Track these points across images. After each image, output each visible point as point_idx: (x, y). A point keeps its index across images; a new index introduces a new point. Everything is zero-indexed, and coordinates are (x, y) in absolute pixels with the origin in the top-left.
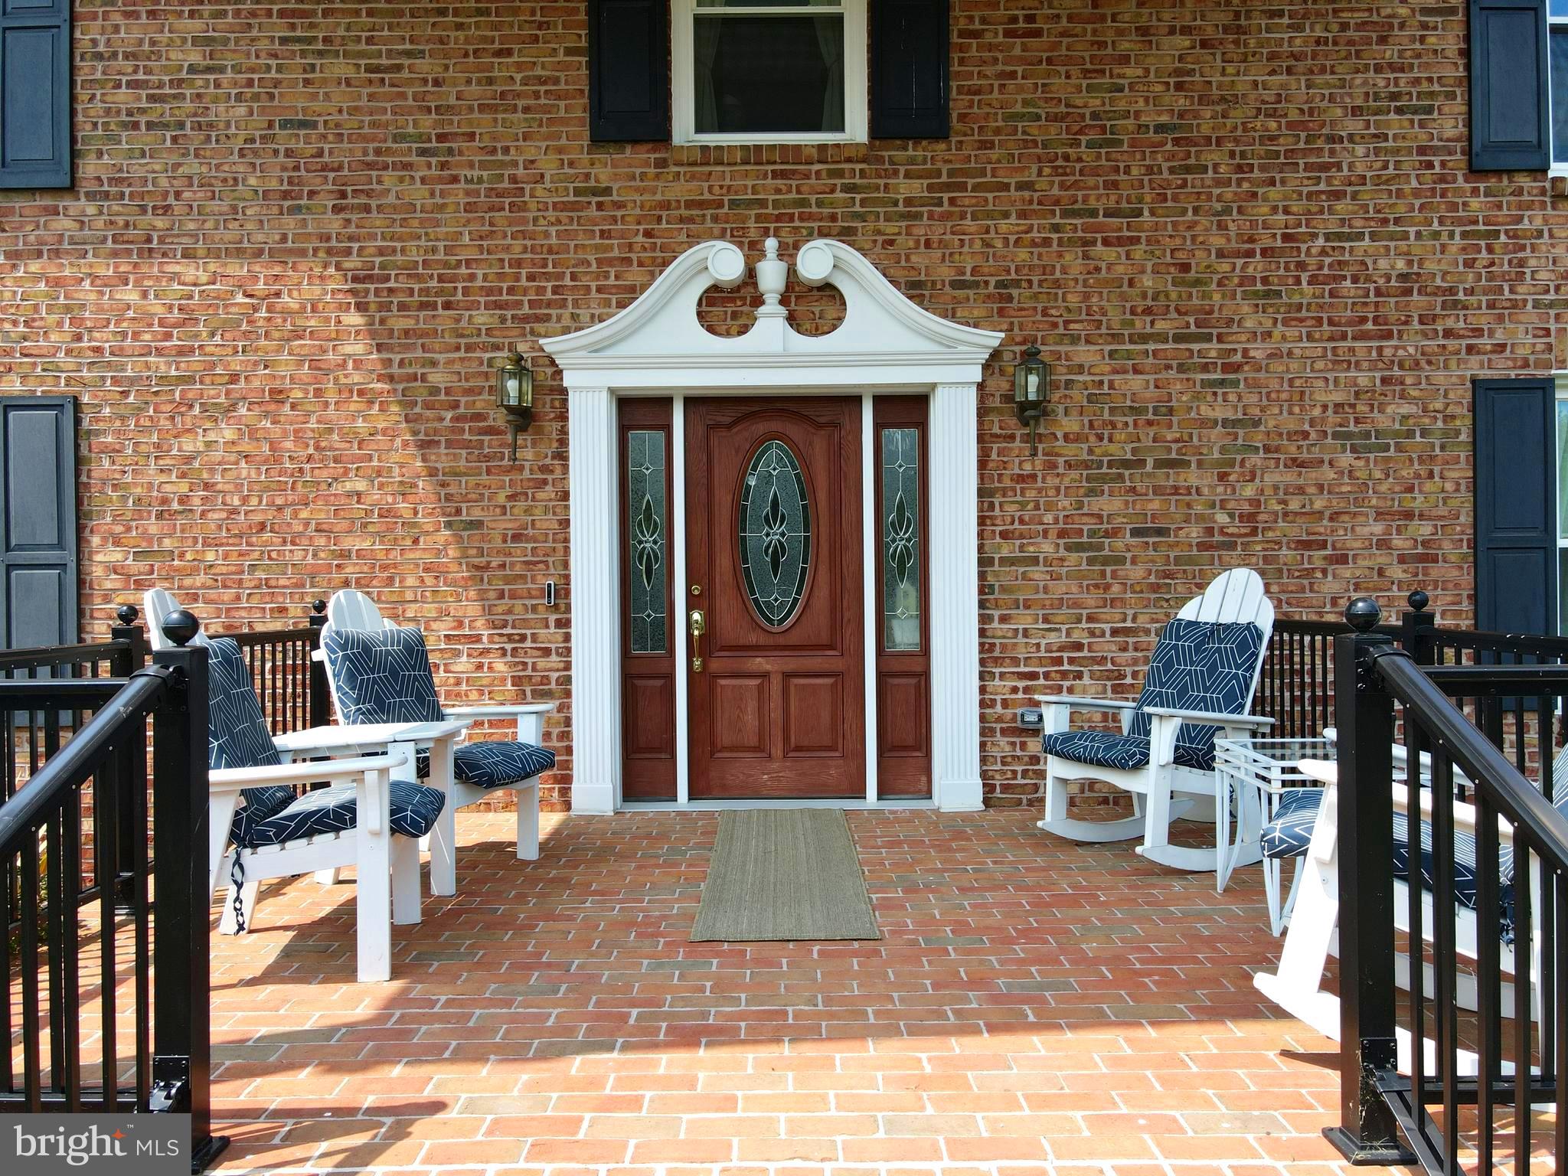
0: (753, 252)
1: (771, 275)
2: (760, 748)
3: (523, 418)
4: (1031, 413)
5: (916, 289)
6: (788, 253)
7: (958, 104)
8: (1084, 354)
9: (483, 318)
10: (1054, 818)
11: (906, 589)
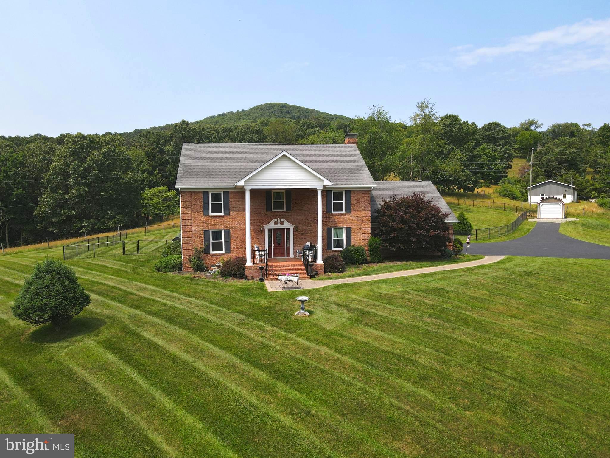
0: (278, 219)
1: (279, 221)
2: (278, 254)
3: (262, 231)
4: (297, 230)
5: (289, 222)
6: (280, 219)
7: (292, 208)
8: (301, 226)
9: (259, 223)
10: (297, 257)
11: (288, 242)
